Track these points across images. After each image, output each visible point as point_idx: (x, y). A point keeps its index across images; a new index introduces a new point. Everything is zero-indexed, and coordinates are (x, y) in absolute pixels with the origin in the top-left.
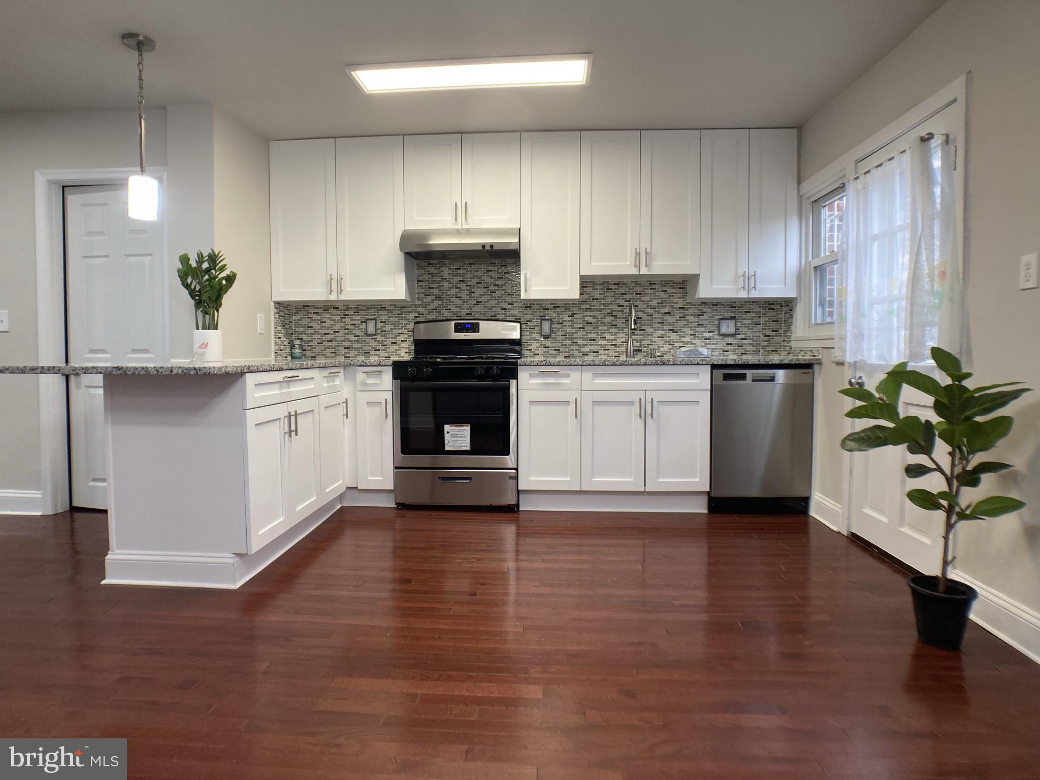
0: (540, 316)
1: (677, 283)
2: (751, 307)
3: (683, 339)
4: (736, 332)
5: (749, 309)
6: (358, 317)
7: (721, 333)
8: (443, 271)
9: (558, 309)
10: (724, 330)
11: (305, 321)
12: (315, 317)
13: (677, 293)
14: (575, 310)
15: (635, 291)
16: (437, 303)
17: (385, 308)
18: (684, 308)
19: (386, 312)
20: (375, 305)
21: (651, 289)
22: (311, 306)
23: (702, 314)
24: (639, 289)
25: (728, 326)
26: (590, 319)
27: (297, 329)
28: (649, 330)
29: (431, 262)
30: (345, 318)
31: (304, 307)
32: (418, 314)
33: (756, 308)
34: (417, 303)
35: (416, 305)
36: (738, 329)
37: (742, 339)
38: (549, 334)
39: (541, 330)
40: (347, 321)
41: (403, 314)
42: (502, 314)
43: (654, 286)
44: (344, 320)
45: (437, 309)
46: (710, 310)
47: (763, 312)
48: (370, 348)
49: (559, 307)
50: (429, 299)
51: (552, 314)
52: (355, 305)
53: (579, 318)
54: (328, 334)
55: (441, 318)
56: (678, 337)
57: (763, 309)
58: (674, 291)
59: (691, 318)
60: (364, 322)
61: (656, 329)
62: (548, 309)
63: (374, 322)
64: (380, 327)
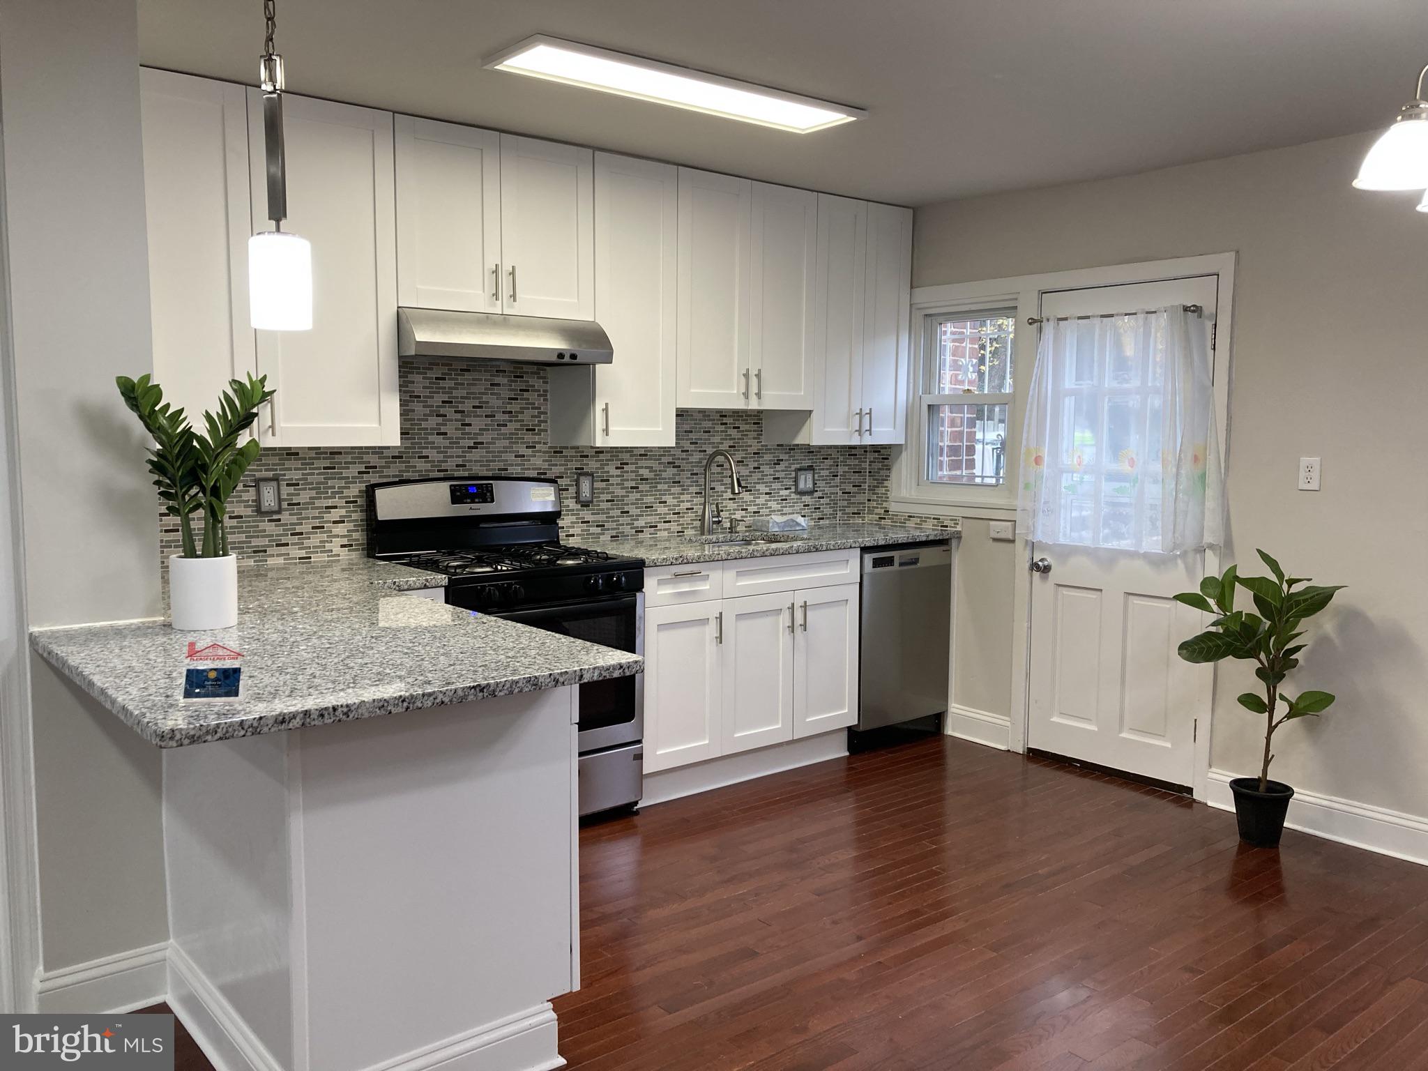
0: (576, 469)
2: (829, 451)
4: (813, 487)
5: (827, 455)
7: (799, 489)
9: (602, 456)
10: (801, 485)
17: (298, 454)
18: (759, 453)
19: (299, 464)
21: (721, 424)
23: (779, 462)
25: (805, 480)
28: (718, 488)
32: (366, 467)
33: (834, 453)
36: (816, 484)
37: (819, 497)
38: (590, 499)
39: (578, 492)
42: (516, 465)
46: (787, 457)
47: (841, 458)
48: (266, 541)
49: (602, 452)
51: (592, 465)
53: (631, 472)
56: (752, 498)
59: (766, 469)
60: (252, 485)
61: (727, 487)
62: (587, 456)
63: (274, 484)
64: (288, 495)
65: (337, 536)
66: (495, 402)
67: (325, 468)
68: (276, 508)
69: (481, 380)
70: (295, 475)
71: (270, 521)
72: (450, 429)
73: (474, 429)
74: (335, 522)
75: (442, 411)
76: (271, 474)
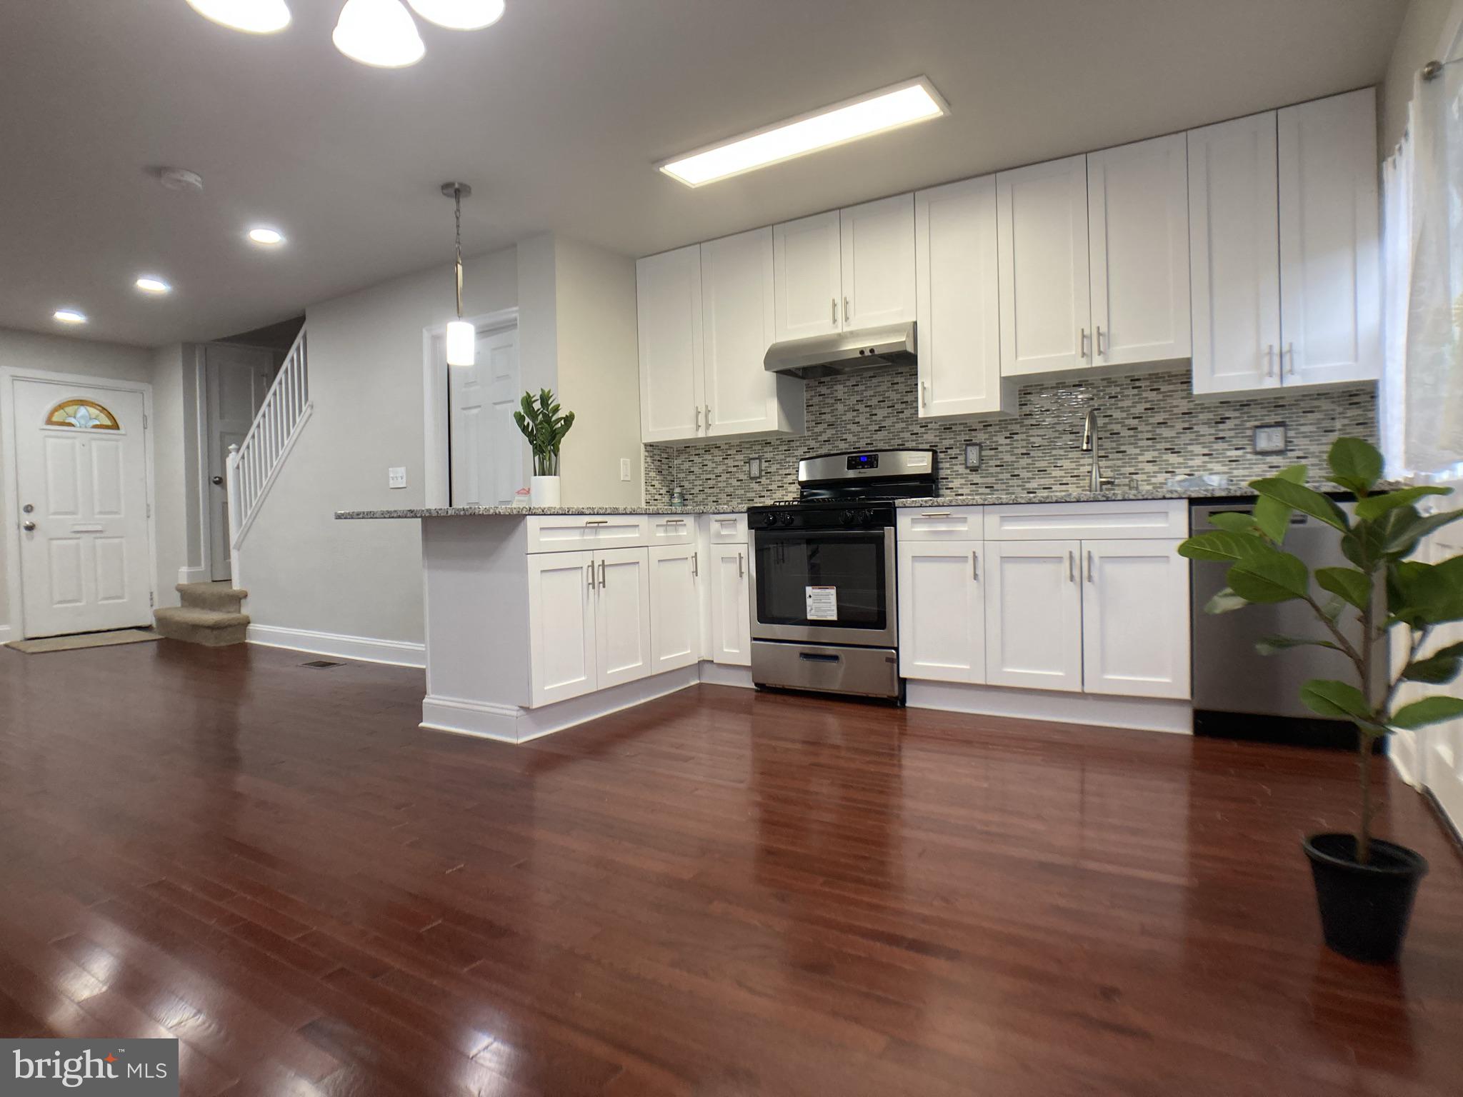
0: (965, 441)
1: (1176, 375)
2: (1316, 403)
3: (1191, 463)
4: (1286, 446)
5: (1311, 407)
6: (740, 457)
7: (1258, 449)
8: (837, 391)
9: (990, 429)
10: (1263, 443)
11: (687, 465)
12: (696, 459)
13: (1177, 391)
14: (1016, 428)
15: (1108, 394)
16: (830, 433)
17: (770, 443)
18: (1191, 413)
19: (771, 449)
20: (759, 441)
21: (1133, 388)
22: (692, 447)
23: (1223, 420)
24: (1114, 390)
25: (1269, 439)
26: (1038, 441)
27: (679, 475)
28: (1131, 450)
29: (822, 380)
30: (727, 458)
31: (685, 448)
32: (808, 449)
33: (1325, 405)
34: (806, 434)
35: (805, 437)
36: (1290, 442)
37: (1298, 458)
38: (977, 465)
39: (966, 460)
40: (730, 462)
41: (789, 450)
42: (912, 441)
43: (1138, 384)
44: (726, 461)
45: (830, 441)
46: (1237, 414)
47: (1340, 409)
48: (753, 494)
49: (991, 425)
50: (819, 428)
51: (981, 437)
52: (737, 442)
53: (1022, 440)
54: (710, 479)
55: (835, 452)
56: (1181, 460)
57: (1339, 406)
58: (1171, 387)
59: (1204, 430)
60: (747, 463)
61: (1144, 450)
62: (976, 430)
63: (758, 461)
64: (766, 467)
65: (790, 492)
66: (894, 396)
67: (785, 450)
68: (758, 475)
69: (884, 382)
70: (769, 456)
71: (756, 482)
72: (862, 419)
73: (879, 418)
74: (789, 483)
75: (856, 408)
76: (757, 456)
